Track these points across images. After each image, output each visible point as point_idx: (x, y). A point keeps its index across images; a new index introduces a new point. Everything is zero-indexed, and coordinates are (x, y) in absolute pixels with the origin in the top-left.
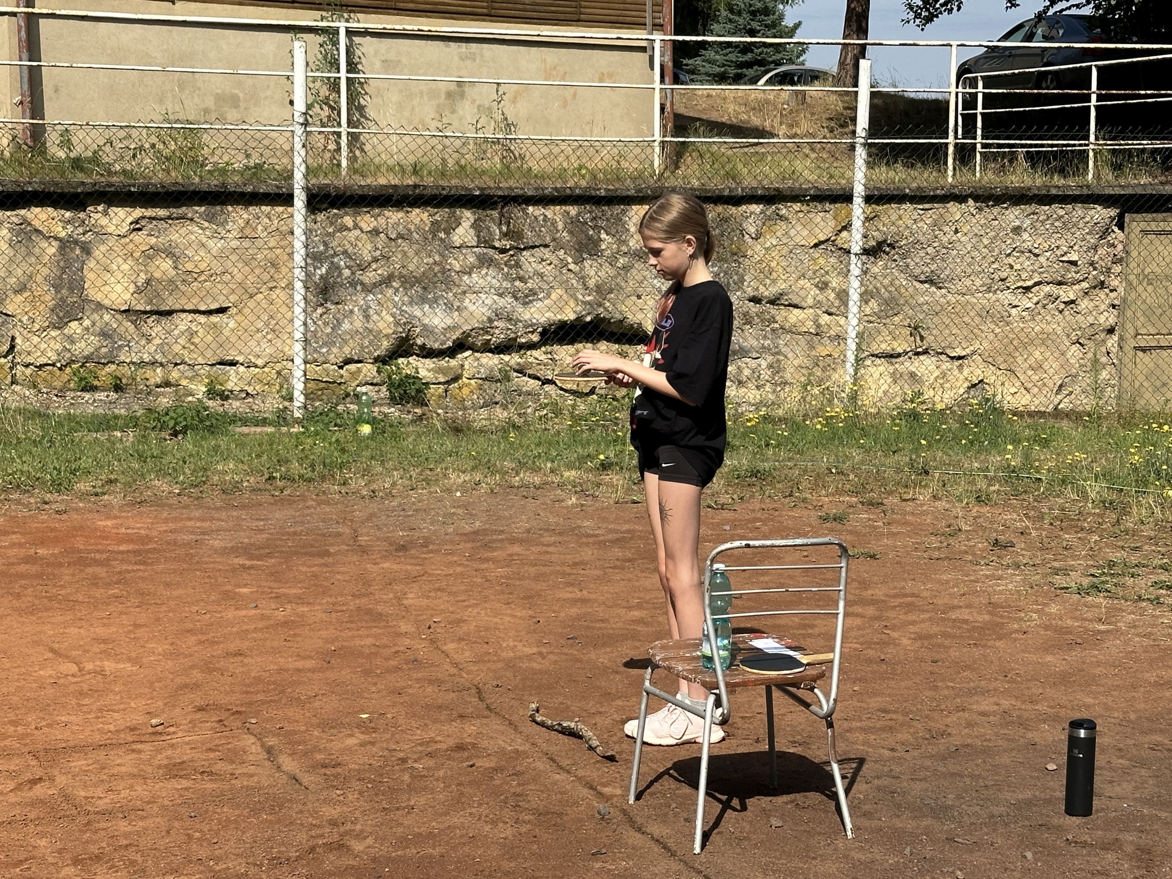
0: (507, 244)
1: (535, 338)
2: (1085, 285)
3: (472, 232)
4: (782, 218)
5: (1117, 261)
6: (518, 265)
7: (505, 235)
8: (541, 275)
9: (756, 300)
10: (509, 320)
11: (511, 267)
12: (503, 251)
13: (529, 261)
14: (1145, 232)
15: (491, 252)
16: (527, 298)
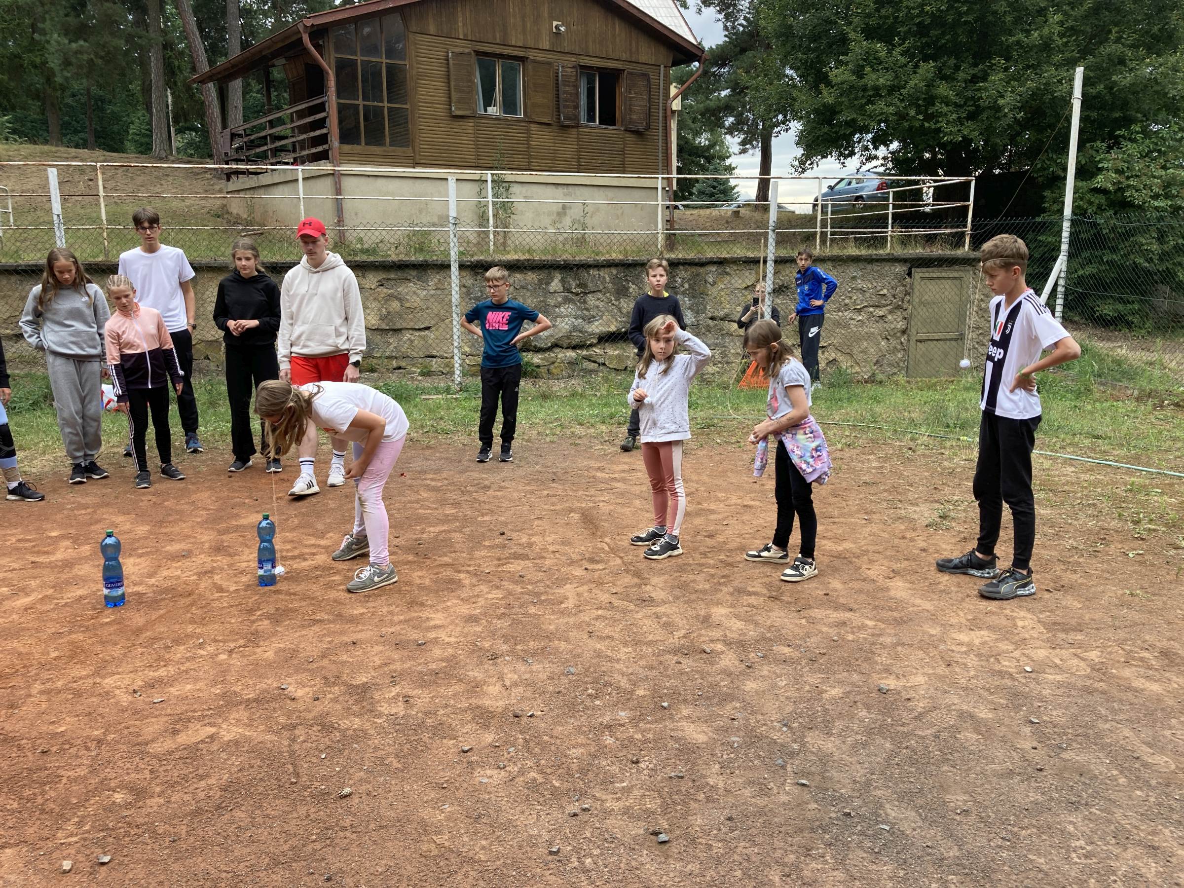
0: (579, 290)
1: (595, 341)
2: (889, 307)
3: (560, 284)
4: (727, 274)
5: (907, 293)
6: (585, 302)
7: (578, 286)
8: (598, 307)
9: (712, 318)
10: (581, 332)
11: (581, 303)
12: (577, 294)
13: (591, 300)
14: (922, 278)
15: (570, 295)
16: (590, 319)
